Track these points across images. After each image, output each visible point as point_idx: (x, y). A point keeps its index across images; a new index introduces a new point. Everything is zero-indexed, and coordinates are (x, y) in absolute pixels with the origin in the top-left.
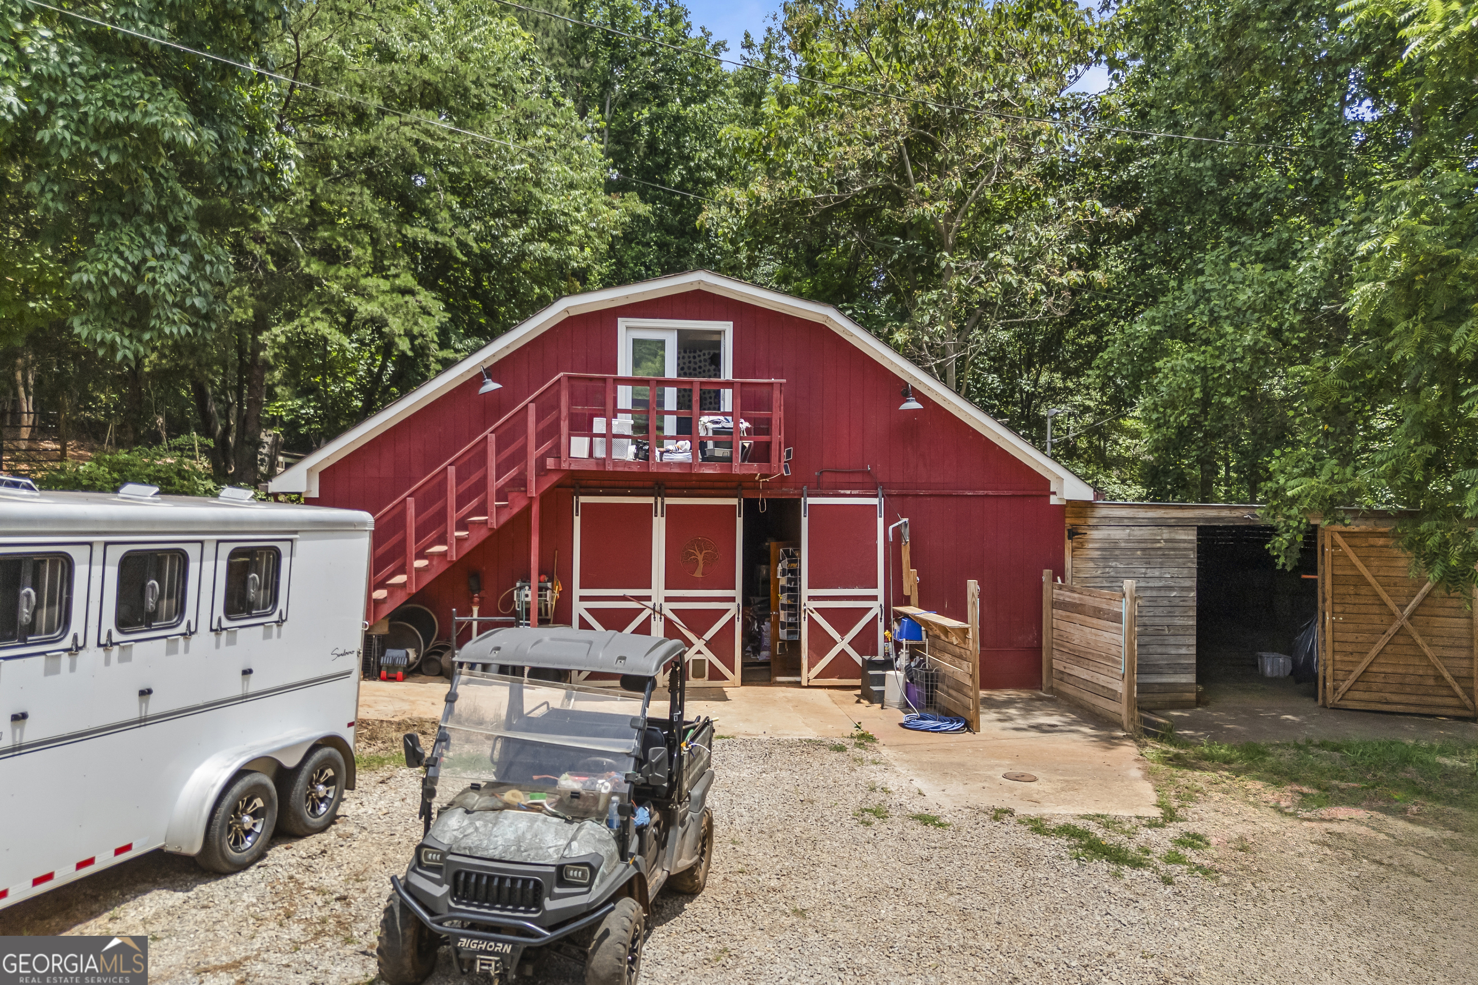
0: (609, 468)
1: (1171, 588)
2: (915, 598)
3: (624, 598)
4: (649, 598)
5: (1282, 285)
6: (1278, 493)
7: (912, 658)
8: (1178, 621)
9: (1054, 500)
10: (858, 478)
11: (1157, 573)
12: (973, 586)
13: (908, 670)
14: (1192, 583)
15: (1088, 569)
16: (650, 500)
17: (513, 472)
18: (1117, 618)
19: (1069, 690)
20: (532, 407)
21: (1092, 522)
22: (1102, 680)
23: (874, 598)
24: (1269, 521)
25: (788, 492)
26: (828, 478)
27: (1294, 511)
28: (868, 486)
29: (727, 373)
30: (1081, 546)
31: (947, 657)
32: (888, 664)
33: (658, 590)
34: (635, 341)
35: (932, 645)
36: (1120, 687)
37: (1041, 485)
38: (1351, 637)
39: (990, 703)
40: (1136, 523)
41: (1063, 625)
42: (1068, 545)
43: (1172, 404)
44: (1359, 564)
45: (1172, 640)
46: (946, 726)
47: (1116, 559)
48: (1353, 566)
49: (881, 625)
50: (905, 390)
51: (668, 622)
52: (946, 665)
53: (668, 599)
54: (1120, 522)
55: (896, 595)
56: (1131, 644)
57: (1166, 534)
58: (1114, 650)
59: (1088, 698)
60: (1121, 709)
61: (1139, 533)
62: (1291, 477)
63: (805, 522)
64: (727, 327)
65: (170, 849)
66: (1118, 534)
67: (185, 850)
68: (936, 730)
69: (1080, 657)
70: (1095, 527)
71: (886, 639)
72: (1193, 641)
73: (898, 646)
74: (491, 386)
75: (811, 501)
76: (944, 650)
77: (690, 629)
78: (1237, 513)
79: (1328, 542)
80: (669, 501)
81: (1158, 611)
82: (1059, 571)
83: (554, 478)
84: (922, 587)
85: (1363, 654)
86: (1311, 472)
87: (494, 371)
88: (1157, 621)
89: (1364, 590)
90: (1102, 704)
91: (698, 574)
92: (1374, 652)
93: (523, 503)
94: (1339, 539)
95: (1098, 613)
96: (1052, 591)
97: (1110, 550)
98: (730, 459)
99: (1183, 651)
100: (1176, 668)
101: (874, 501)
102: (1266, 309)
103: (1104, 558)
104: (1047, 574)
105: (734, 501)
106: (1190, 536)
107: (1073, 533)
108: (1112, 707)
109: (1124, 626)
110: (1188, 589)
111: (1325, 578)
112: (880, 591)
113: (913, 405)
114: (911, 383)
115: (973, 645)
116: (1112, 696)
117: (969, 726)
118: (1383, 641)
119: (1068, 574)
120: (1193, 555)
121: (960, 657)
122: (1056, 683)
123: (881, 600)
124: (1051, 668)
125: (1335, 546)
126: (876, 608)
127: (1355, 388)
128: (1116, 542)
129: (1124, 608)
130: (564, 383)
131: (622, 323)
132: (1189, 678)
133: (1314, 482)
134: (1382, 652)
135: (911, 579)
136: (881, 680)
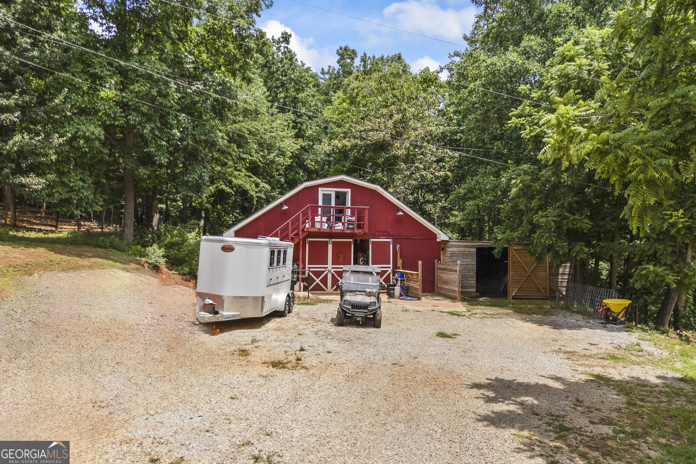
0: (322, 231)
1: (469, 265)
2: (401, 267)
3: (320, 268)
4: (327, 268)
5: (497, 184)
6: (496, 238)
7: (401, 283)
8: (471, 274)
9: (438, 240)
10: (385, 234)
11: (465, 260)
12: (420, 263)
13: (401, 286)
14: (475, 263)
15: (447, 260)
16: (328, 240)
17: (295, 232)
18: (456, 271)
19: (442, 292)
20: (301, 214)
21: (448, 246)
22: (452, 288)
23: (390, 267)
24: (494, 246)
25: (366, 237)
26: (377, 234)
27: (500, 243)
28: (388, 237)
29: (349, 204)
30: (445, 253)
31: (412, 282)
32: (395, 285)
33: (330, 265)
34: (323, 194)
35: (407, 280)
36: (456, 289)
37: (434, 236)
38: (516, 278)
39: (423, 296)
40: (460, 246)
41: (441, 275)
42: (442, 252)
43: (469, 214)
44: (519, 258)
45: (469, 279)
46: (413, 299)
47: (455, 256)
48: (517, 258)
49: (391, 275)
50: (398, 209)
51: (333, 274)
52: (412, 284)
53: (332, 268)
54: (455, 246)
55: (395, 266)
56: (459, 277)
57: (468, 249)
58: (455, 280)
59: (448, 293)
60: (457, 295)
61: (461, 249)
62: (499, 234)
63: (370, 246)
64: (349, 190)
65: (278, 310)
66: (455, 249)
67: (281, 310)
68: (411, 300)
69: (446, 282)
70: (449, 248)
71: (393, 279)
72: (475, 279)
73: (397, 280)
74: (285, 207)
75: (372, 240)
76: (411, 280)
77: (338, 276)
78: (487, 244)
79: (511, 252)
80: (333, 240)
81: (466, 271)
82: (439, 260)
83: (307, 234)
84: (403, 264)
85: (519, 282)
86: (504, 233)
87: (286, 202)
88: (465, 274)
89: (520, 265)
90: (451, 294)
91: (341, 261)
92: (522, 282)
93: (298, 240)
94: (513, 251)
95: (451, 270)
96: (437, 265)
97: (453, 254)
98: (354, 228)
99: (472, 282)
100: (471, 287)
101: (389, 240)
102: (493, 190)
103: (451, 256)
104: (436, 261)
105: (351, 240)
106: (475, 250)
107: (443, 249)
108: (455, 294)
109: (458, 273)
110: (474, 265)
111: (510, 262)
112: (391, 266)
113: (401, 213)
114: (400, 207)
115: (420, 278)
116: (454, 291)
117: (419, 299)
118: (525, 278)
119: (442, 261)
120: (475, 255)
121: (417, 281)
122: (439, 291)
123: (391, 268)
124: (437, 286)
125: (512, 253)
126: (390, 270)
127: (514, 211)
128: (454, 252)
129: (458, 268)
130: (310, 207)
131: (320, 189)
132: (474, 290)
133: (504, 235)
134: (524, 282)
135: (400, 262)
136: (394, 290)
